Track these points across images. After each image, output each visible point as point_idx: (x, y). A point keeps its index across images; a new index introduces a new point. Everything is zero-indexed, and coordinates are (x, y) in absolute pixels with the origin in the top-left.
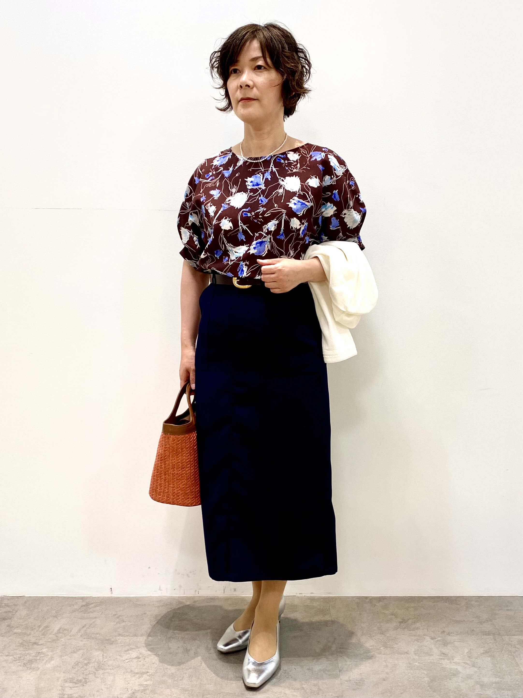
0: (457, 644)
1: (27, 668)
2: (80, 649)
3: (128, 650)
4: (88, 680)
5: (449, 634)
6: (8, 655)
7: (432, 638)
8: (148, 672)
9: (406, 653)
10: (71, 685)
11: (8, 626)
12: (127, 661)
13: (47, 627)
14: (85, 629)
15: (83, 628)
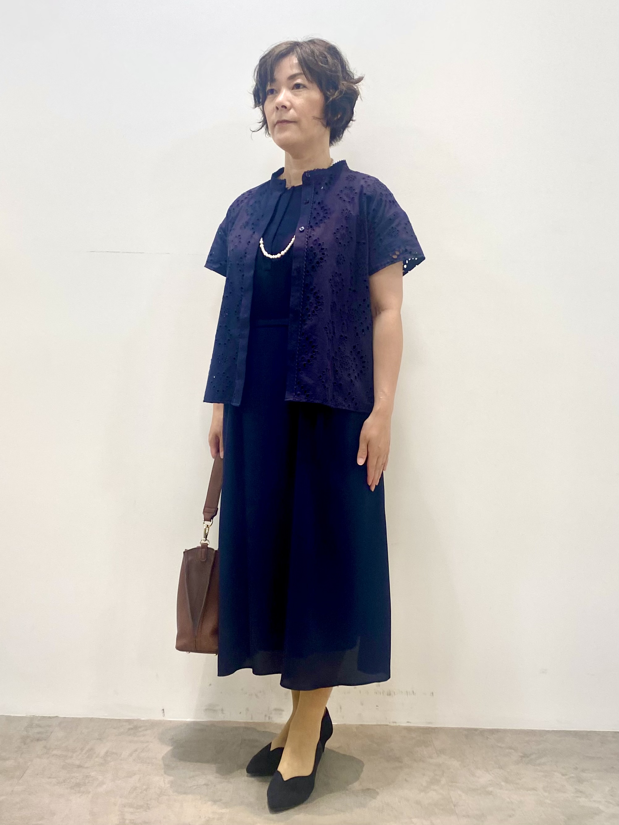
0: (594, 781)
1: (76, 790)
2: (135, 774)
3: (193, 777)
4: (150, 807)
5: (583, 771)
6: (50, 777)
7: (563, 775)
8: (221, 800)
9: (534, 789)
10: (131, 810)
11: (45, 747)
12: (194, 787)
13: (91, 749)
14: (137, 753)
15: (134, 751)
